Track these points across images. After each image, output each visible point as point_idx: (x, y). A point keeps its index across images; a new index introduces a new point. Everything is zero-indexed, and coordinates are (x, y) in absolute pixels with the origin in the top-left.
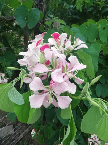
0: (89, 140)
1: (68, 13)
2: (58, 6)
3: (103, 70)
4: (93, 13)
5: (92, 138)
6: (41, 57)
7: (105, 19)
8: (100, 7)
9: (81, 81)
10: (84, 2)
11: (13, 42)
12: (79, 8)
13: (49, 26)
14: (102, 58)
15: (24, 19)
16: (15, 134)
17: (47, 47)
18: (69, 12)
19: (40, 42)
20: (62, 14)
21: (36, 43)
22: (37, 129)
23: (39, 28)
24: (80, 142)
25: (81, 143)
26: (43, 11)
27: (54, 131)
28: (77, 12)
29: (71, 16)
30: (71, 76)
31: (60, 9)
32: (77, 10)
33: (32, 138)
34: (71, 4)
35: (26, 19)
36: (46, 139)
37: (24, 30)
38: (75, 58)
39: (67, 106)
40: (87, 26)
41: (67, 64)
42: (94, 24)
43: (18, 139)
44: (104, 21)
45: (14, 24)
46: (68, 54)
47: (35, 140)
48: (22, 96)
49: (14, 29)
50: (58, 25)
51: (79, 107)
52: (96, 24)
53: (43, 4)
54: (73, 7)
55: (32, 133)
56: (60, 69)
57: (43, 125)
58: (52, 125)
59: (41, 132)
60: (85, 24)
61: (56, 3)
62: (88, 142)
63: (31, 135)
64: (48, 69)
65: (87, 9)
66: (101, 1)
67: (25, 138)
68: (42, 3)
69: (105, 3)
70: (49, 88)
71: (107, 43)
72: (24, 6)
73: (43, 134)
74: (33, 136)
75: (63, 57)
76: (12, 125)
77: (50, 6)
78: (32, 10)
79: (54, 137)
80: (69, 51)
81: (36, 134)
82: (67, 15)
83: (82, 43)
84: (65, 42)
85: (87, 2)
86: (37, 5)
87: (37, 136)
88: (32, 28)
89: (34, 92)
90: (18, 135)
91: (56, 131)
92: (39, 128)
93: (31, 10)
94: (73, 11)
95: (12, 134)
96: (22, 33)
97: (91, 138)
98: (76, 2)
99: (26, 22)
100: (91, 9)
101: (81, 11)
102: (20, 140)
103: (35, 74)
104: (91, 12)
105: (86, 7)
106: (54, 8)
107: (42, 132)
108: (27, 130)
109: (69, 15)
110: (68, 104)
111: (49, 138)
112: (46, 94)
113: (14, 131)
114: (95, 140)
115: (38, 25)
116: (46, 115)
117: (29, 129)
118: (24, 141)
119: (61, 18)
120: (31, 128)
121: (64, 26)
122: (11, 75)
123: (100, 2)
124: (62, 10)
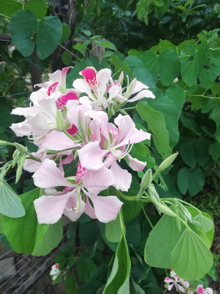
0: (167, 281)
1: (121, 28)
2: (101, 13)
3: (192, 140)
4: (171, 28)
5: (172, 276)
6: (57, 118)
7: (193, 40)
8: (184, 15)
9: (141, 165)
10: (152, 6)
11: (10, 87)
12: (143, 18)
13: (83, 53)
14: (189, 118)
15: (28, 38)
16: (18, 275)
17: (72, 96)
18: (122, 26)
19: (55, 88)
20: (110, 28)
21: (47, 90)
22: (63, 263)
23: (61, 57)
24: (150, 285)
25: (152, 288)
26: (70, 22)
27: (98, 266)
28: (140, 25)
29: (128, 32)
30: (120, 155)
31: (106, 19)
32: (139, 21)
33: (53, 283)
34: (128, 10)
35: (32, 38)
36: (82, 283)
37: (31, 61)
38: (127, 120)
39: (113, 217)
40: (158, 53)
41: (111, 132)
42: (172, 51)
43: (24, 286)
44: (191, 43)
45: (12, 49)
46: (115, 110)
47: (59, 286)
48: (19, 199)
49: (9, 59)
50: (100, 50)
51: (147, 217)
52: (175, 49)
53: (69, 8)
54: (132, 14)
55: (52, 273)
56: (97, 143)
57: (75, 256)
58: (92, 255)
59: (71, 269)
60: (153, 49)
61: (97, 6)
62: (165, 286)
63: (50, 277)
64: (73, 142)
65: (158, 19)
66: (186, 4)
67: (38, 284)
68: (67, 7)
69: (193, 8)
70: (74, 181)
71: (197, 88)
72: (28, 11)
73: (76, 273)
74: (54, 278)
75: (101, 117)
76: (12, 259)
77: (85, 12)
78: (45, 21)
79: (97, 279)
80: (118, 104)
81: (61, 273)
82: (119, 32)
83: (144, 89)
84: (109, 87)
85: (158, 4)
86: (57, 10)
87: (63, 278)
88: (46, 56)
89: (45, 190)
90: (23, 277)
91: (100, 266)
92: (68, 261)
93: (43, 20)
94: (131, 23)
95: (12, 275)
96: (26, 68)
97: (170, 277)
98: (136, 5)
99: (34, 44)
100: (166, 20)
101: (147, 23)
102: (29, 288)
103: (48, 154)
104: (167, 25)
105: (156, 16)
106: (93, 18)
107: (73, 271)
108: (43, 268)
109: (123, 31)
110: (114, 213)
111: (87, 281)
112: (69, 194)
113: (15, 271)
114: (178, 280)
115: (60, 50)
116: (81, 235)
117: (47, 264)
118: (37, 290)
119: (108, 37)
120: (50, 261)
121: (112, 53)
122: (6, 154)
123: (183, 5)
124: (109, 21)
